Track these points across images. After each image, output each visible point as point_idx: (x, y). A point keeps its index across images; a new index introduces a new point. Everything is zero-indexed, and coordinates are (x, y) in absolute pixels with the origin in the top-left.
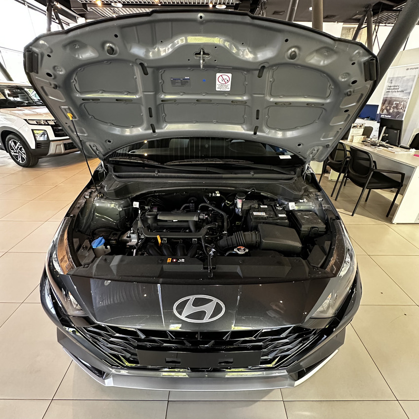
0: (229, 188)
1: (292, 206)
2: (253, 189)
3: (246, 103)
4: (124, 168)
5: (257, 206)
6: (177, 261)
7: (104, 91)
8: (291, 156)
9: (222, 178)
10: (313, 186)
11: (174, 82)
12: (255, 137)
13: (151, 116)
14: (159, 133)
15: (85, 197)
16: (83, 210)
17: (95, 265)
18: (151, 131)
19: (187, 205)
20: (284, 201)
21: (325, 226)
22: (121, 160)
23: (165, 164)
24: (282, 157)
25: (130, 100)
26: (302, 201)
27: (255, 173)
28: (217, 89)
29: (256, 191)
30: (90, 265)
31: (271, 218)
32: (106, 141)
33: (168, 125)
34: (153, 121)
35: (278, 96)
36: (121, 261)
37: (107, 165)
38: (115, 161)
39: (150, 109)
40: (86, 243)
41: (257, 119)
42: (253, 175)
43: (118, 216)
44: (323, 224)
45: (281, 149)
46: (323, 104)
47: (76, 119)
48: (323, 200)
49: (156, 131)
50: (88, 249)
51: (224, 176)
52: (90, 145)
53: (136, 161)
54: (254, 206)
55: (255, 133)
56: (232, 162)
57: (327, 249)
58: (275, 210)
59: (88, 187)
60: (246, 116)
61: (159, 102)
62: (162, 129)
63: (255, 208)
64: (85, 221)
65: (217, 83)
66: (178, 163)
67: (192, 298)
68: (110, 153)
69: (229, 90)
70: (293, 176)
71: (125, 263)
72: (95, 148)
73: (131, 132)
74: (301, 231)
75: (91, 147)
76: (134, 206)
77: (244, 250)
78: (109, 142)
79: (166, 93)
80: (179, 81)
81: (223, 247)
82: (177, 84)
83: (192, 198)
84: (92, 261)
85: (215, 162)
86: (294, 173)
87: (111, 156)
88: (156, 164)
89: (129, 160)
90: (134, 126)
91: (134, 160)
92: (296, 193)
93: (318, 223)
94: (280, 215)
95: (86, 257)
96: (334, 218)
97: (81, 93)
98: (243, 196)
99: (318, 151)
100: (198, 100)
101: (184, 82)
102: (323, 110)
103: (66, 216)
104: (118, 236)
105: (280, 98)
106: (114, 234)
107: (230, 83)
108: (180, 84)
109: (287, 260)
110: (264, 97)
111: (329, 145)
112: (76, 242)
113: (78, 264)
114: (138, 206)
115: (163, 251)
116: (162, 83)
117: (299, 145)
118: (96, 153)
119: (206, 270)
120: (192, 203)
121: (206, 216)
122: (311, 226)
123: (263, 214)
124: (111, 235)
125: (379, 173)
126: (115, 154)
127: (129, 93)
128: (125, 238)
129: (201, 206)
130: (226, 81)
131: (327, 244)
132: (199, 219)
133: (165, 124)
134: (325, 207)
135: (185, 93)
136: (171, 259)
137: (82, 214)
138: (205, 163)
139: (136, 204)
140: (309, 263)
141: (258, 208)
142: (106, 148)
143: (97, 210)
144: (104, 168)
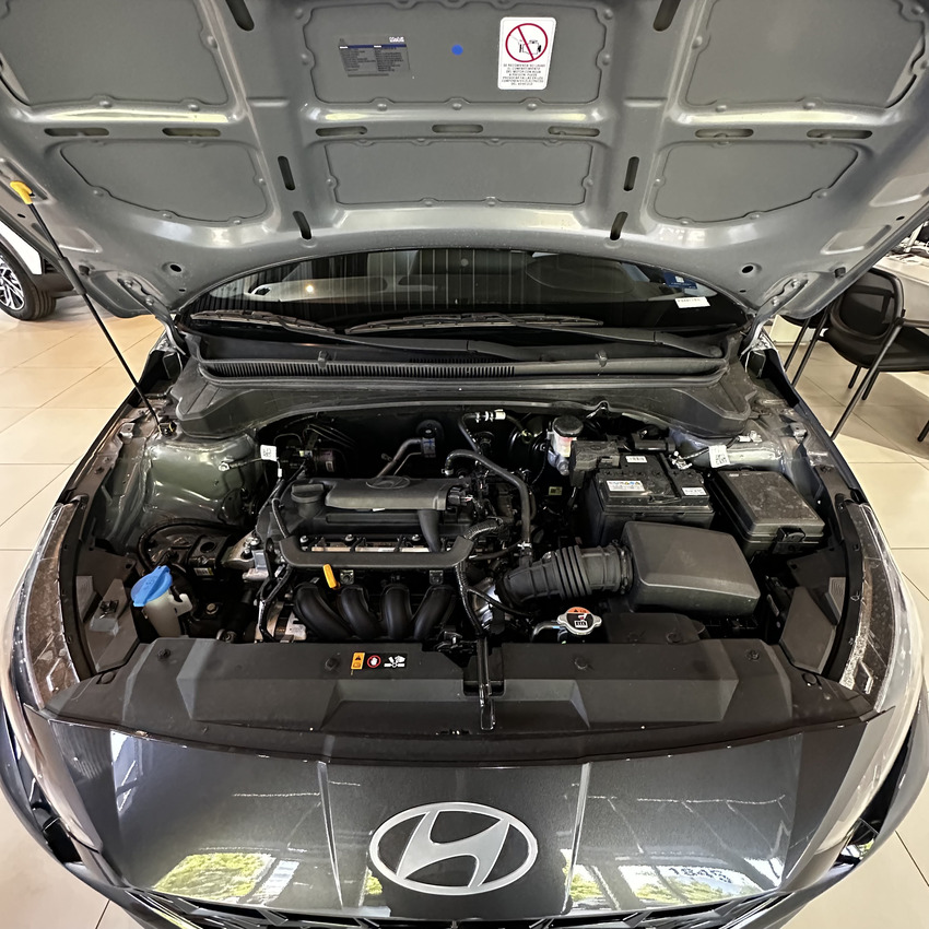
0: (534, 404)
1: (718, 455)
2: (603, 405)
3: (597, 132)
4: (232, 344)
5: (615, 459)
6: (380, 666)
7: (115, 100)
8: (709, 299)
9: (512, 375)
10: (769, 389)
11: (352, 54)
12: (612, 247)
13: (290, 187)
14: (322, 241)
15: (120, 436)
16: (112, 480)
17: (133, 675)
18: (299, 234)
19: (415, 441)
20: (690, 439)
21: (823, 524)
22: (223, 319)
23: (347, 331)
24: (683, 303)
25: (213, 131)
26: (746, 439)
27: (610, 357)
28: (503, 85)
29: (611, 409)
30: (120, 671)
31: (662, 498)
32: (164, 267)
33: (347, 213)
34: (298, 200)
35: (712, 106)
36: (211, 663)
37: (184, 336)
38: (207, 321)
39: (283, 161)
40: (115, 591)
41: (627, 188)
42: (603, 364)
43: (221, 484)
44: (815, 516)
45: (679, 280)
46: (866, 133)
47: (47, 202)
48: (806, 435)
49: (314, 232)
50: (119, 610)
51: (520, 367)
52: (119, 281)
53: (265, 323)
54: (608, 461)
55: (615, 236)
56: (541, 322)
57: (838, 606)
58: (671, 471)
59: (133, 401)
60: (591, 182)
61: (310, 137)
62: (329, 225)
63: (610, 466)
64: (121, 509)
65: (503, 58)
66: (385, 329)
67: (429, 813)
68: (191, 301)
69: (541, 86)
70: (717, 362)
71: (221, 671)
72: (137, 289)
73: (235, 237)
74: (749, 537)
75: (123, 284)
76: (263, 457)
77: (589, 620)
78: (176, 268)
79: (327, 103)
80: (369, 54)
81: (521, 596)
82: (363, 68)
83: (429, 422)
84: (127, 660)
85: (492, 322)
86: (720, 354)
87: (193, 308)
88: (322, 331)
89: (245, 321)
90: (244, 219)
91: (257, 318)
92: (729, 416)
93: (799, 515)
94: (688, 491)
95: (112, 637)
96: (847, 495)
97: (36, 107)
98: (575, 428)
99: (801, 287)
100: (436, 127)
101: (388, 59)
102: (860, 152)
103: (58, 502)
104: (216, 554)
105: (718, 111)
106: (204, 549)
107: (546, 59)
108: (373, 68)
109: (722, 650)
110: (662, 108)
111: (844, 269)
112: (84, 589)
113: (87, 671)
114: (274, 458)
115: (342, 608)
116: (313, 64)
117: (748, 269)
118: (144, 303)
119: (472, 698)
120: (428, 436)
121: (470, 498)
122: (779, 525)
123: (635, 487)
124: (198, 551)
125: (913, 330)
126: (206, 302)
127: (204, 105)
128: (237, 558)
129: (452, 459)
130: (534, 48)
131: (836, 588)
132: (448, 504)
133: (337, 211)
134: (815, 458)
135: (394, 103)
136: (362, 655)
137: (110, 488)
138: (462, 325)
139: (269, 453)
140: (788, 658)
141: (619, 467)
142: (168, 286)
143: (158, 470)
144: (176, 346)
